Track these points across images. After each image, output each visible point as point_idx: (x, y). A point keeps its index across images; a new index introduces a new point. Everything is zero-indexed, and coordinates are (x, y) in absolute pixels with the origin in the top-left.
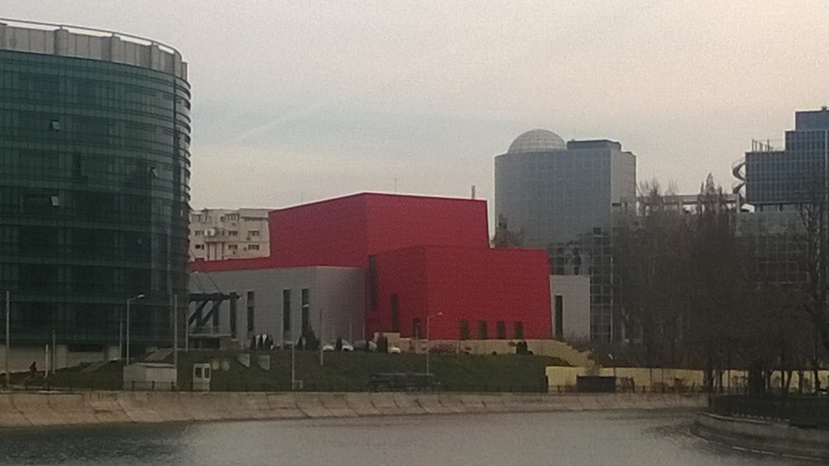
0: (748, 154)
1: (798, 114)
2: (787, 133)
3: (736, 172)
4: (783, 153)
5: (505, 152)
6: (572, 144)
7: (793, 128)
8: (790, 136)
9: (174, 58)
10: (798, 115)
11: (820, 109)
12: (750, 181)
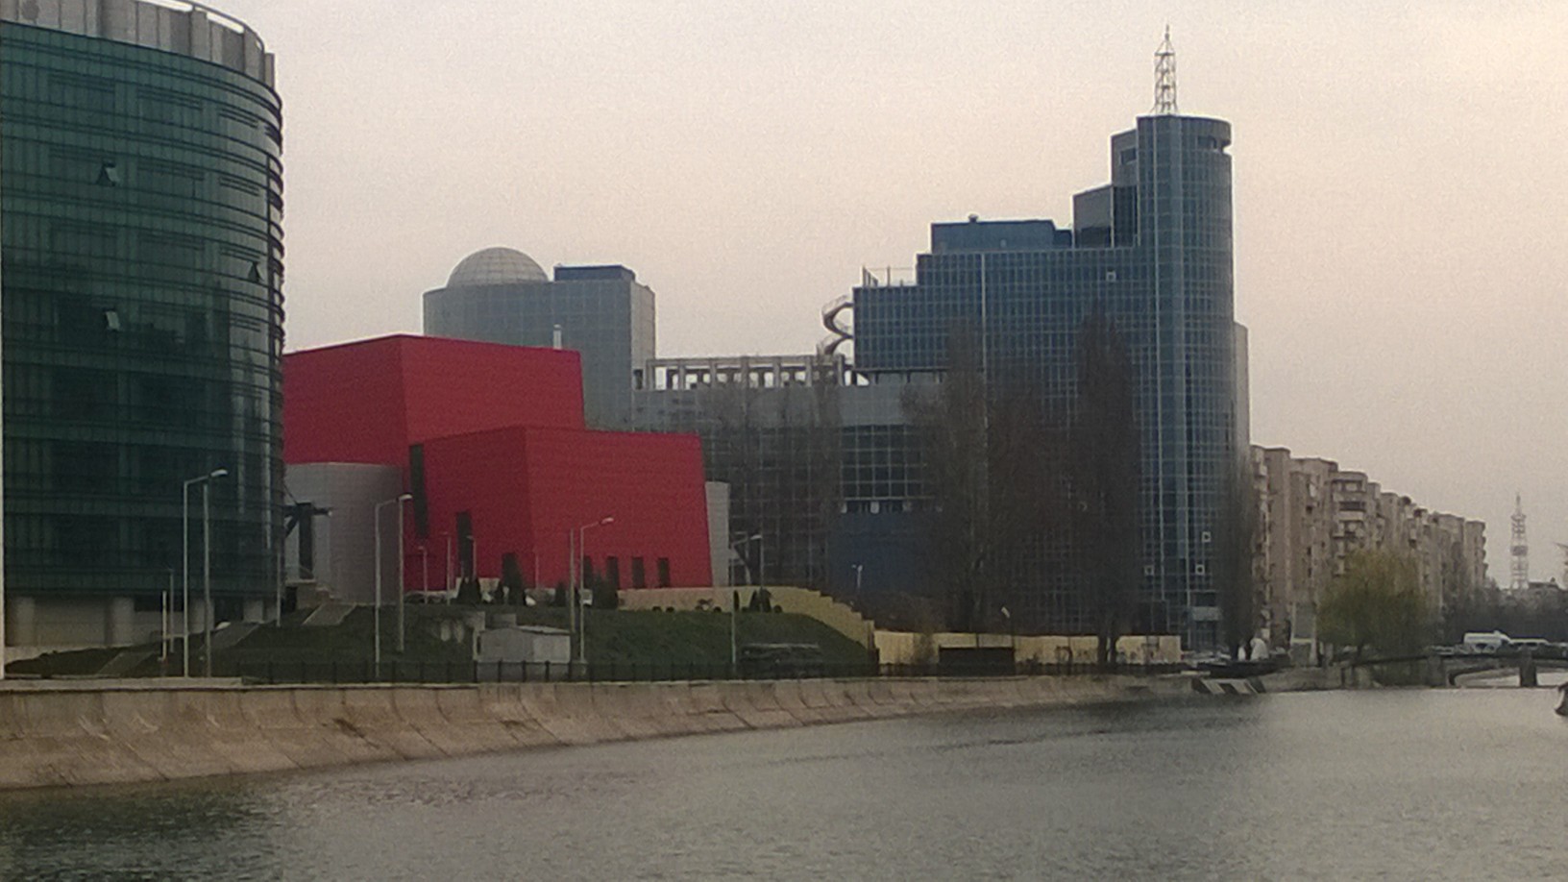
0: (856, 291)
1: (935, 227)
2: (920, 257)
3: (829, 320)
4: (913, 289)
5: (444, 285)
6: (560, 271)
7: (927, 249)
8: (926, 260)
10: (936, 229)
11: (965, 219)
12: (861, 335)
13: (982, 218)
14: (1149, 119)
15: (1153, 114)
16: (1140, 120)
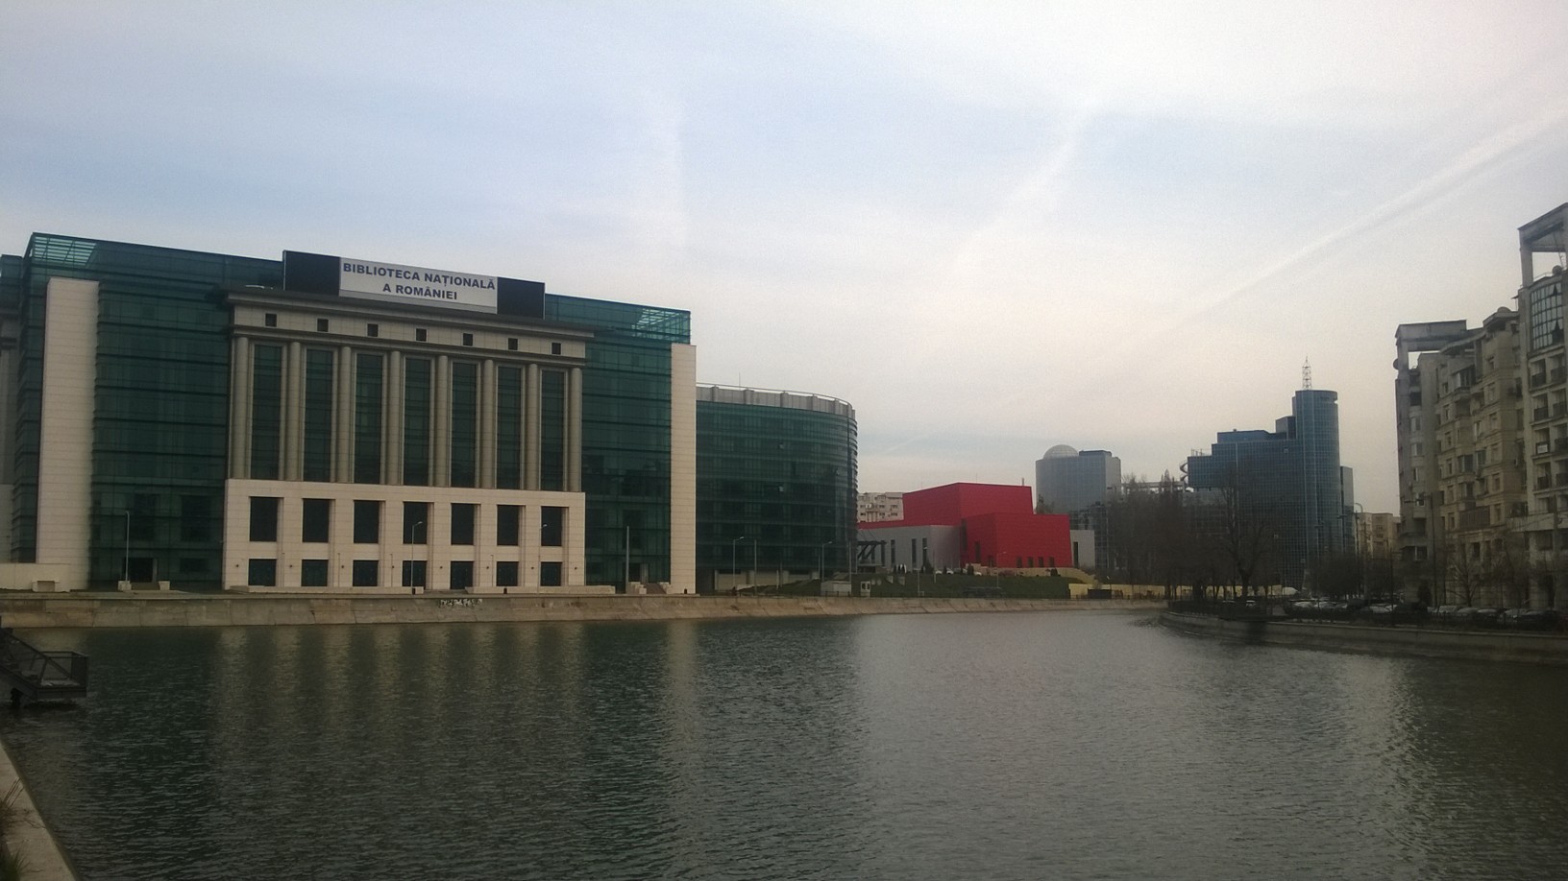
0: (1189, 458)
2: (1213, 445)
3: (1182, 468)
4: (1210, 457)
5: (1041, 458)
6: (1082, 453)
7: (1216, 442)
9: (848, 408)
10: (1219, 434)
11: (1232, 431)
12: (1190, 473)
13: (1238, 430)
14: (1300, 392)
15: (1302, 389)
16: (1297, 392)
